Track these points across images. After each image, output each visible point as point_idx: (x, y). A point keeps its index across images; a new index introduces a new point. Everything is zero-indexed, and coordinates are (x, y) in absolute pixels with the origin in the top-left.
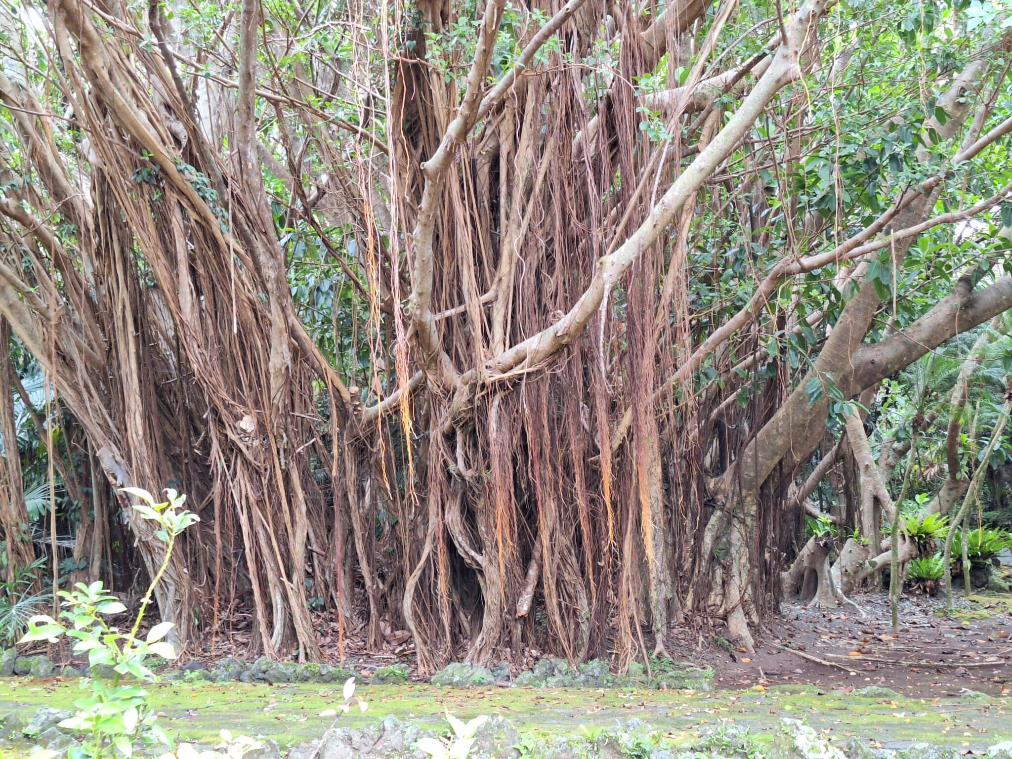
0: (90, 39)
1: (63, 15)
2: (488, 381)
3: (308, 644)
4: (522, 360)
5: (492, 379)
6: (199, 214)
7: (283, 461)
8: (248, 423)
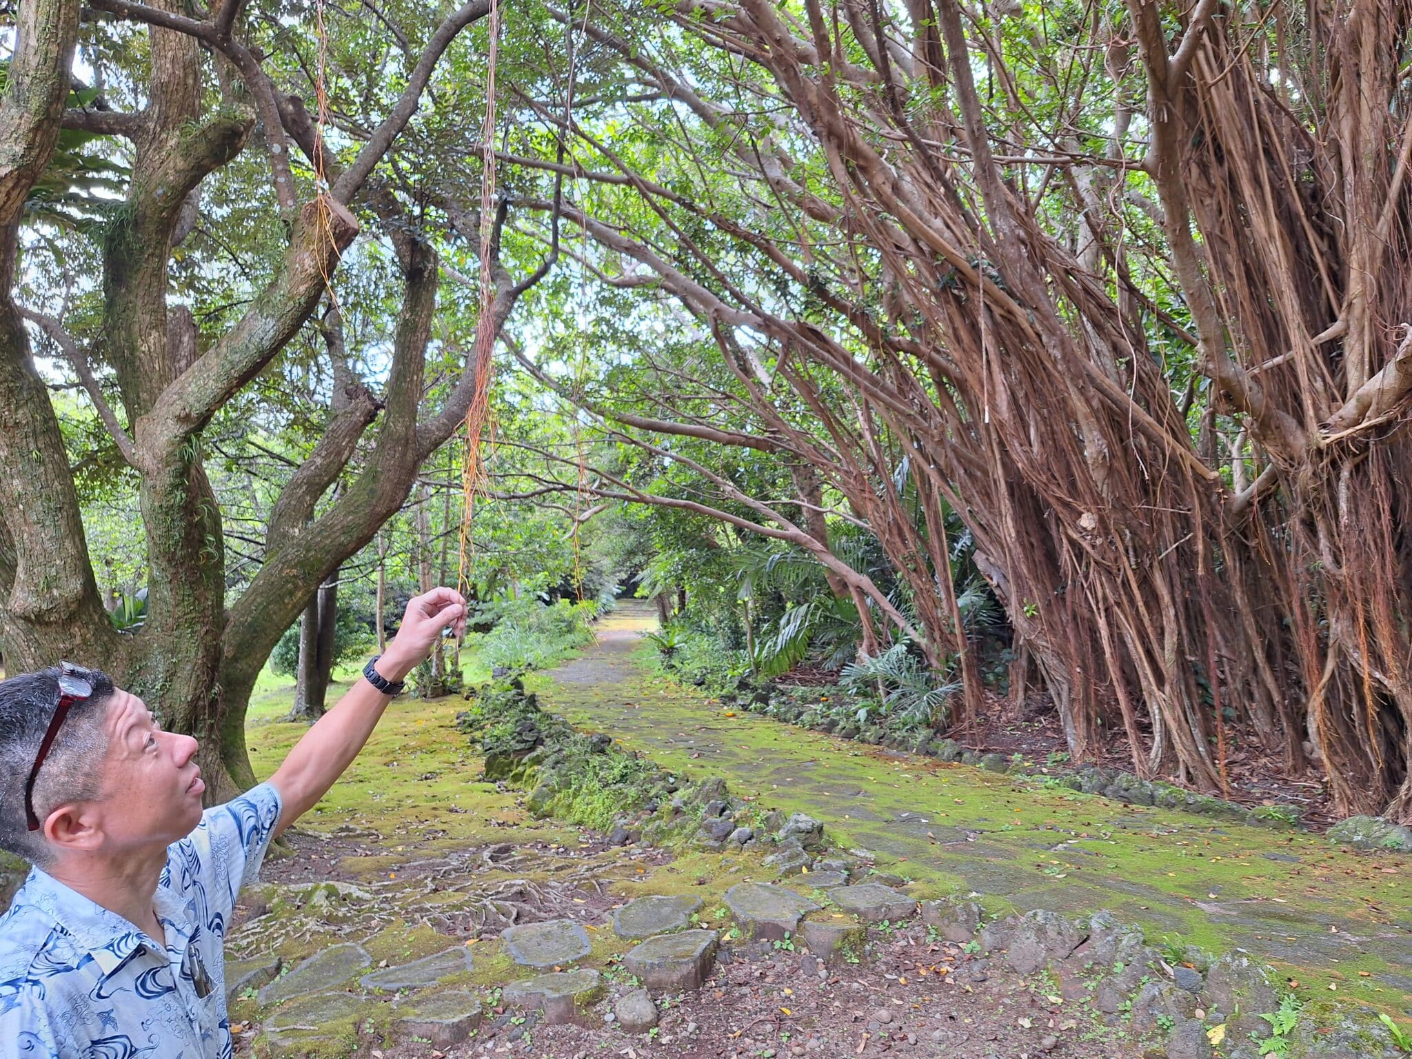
0: (866, 158)
1: (834, 142)
2: (1323, 443)
3: (1190, 764)
4: (1367, 407)
5: (1328, 441)
6: (1002, 307)
7: (1132, 560)
8: (1087, 521)
